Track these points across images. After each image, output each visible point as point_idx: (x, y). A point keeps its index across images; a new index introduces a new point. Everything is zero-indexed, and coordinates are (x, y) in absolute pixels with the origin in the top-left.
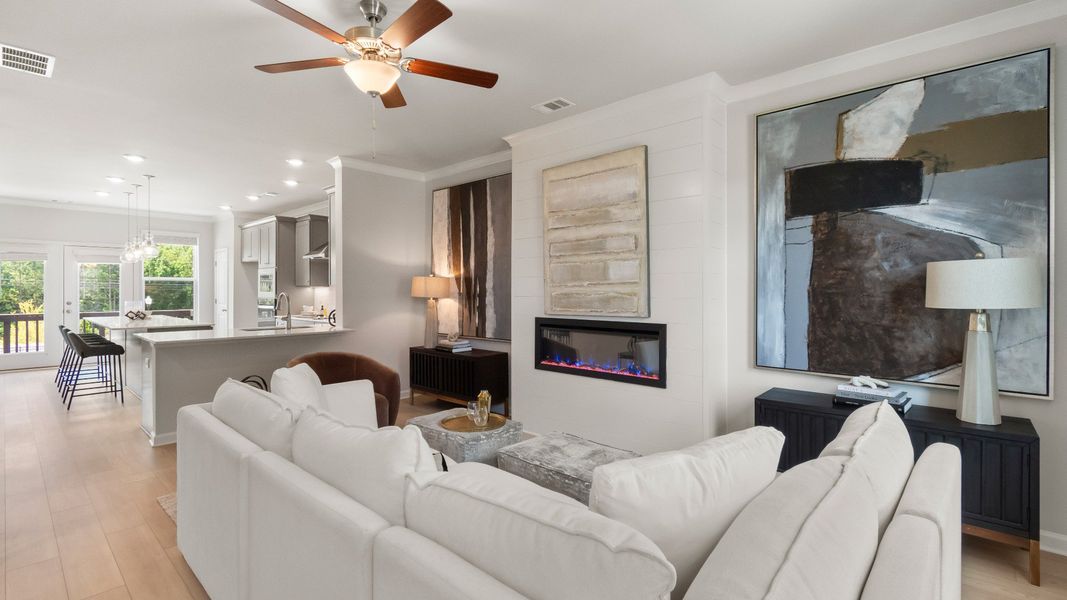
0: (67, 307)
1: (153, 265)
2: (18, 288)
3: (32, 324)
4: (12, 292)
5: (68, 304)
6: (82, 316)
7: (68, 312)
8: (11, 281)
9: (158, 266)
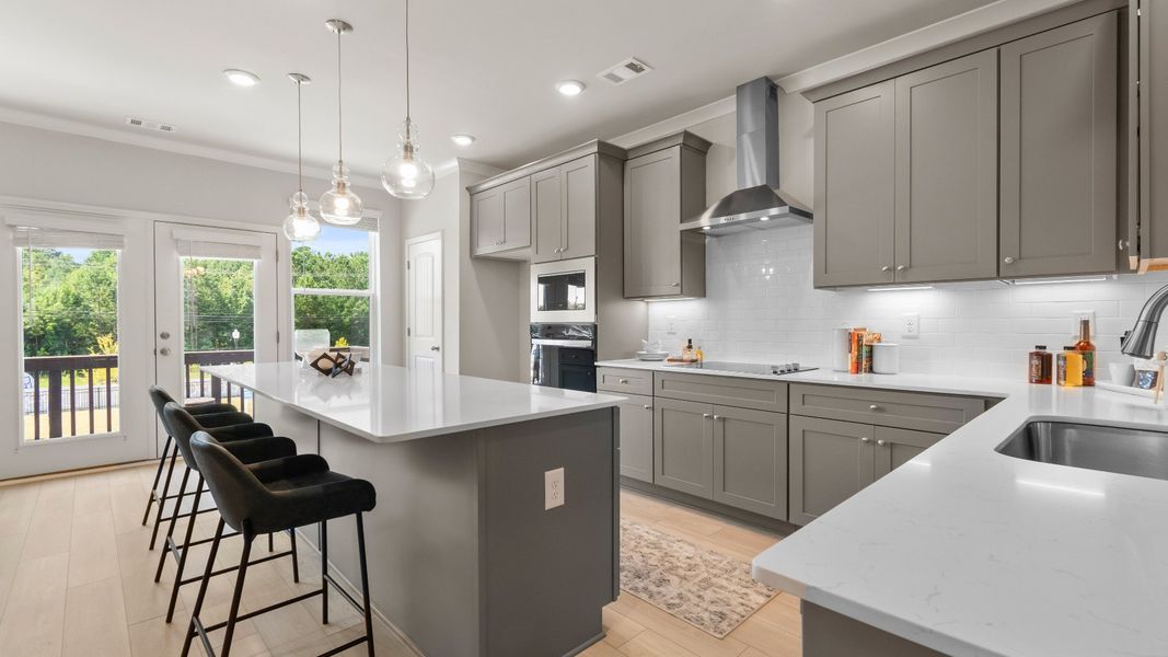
0: (162, 343)
1: (236, 296)
2: (98, 321)
3: (100, 373)
4: (93, 326)
5: (165, 336)
6: (190, 359)
7: (163, 352)
8: (91, 313)
9: (241, 296)
